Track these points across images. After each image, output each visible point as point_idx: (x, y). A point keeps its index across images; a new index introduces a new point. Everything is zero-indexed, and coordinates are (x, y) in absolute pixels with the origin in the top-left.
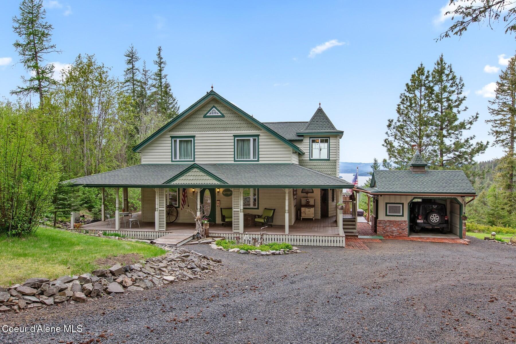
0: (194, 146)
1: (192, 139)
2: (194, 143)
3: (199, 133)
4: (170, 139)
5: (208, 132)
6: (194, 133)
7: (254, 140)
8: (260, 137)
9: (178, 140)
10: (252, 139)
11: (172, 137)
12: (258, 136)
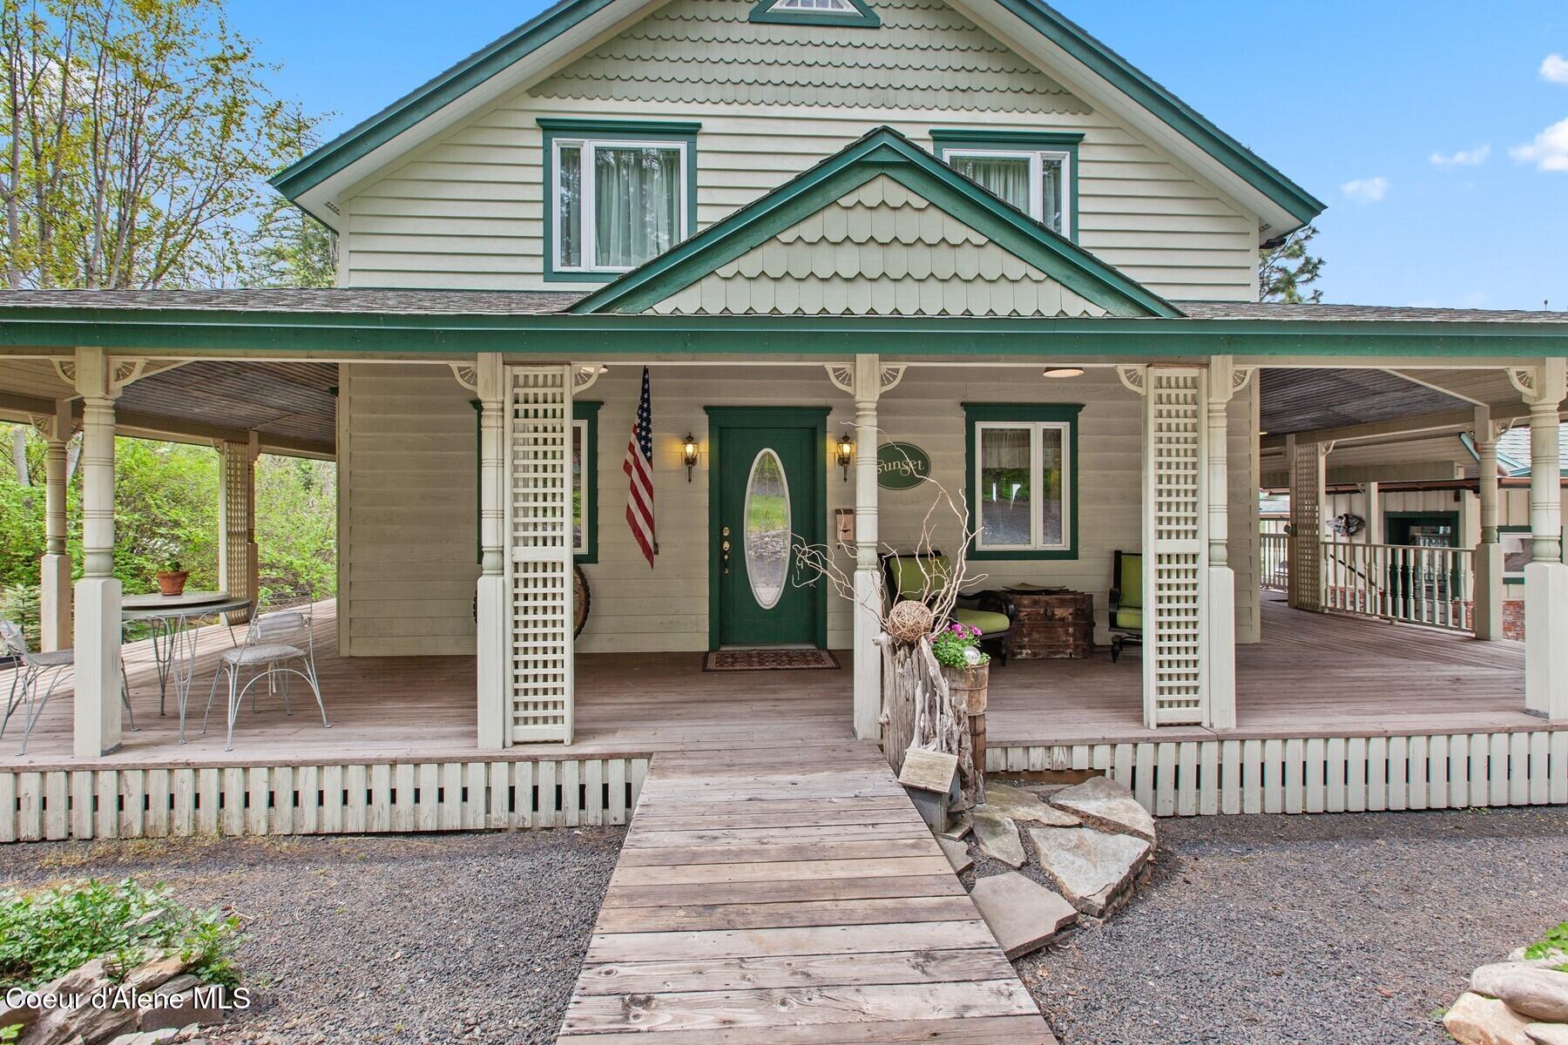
0: (693, 188)
1: (681, 146)
2: (693, 171)
3: (722, 109)
4: (537, 139)
5: (777, 111)
6: (694, 108)
7: (1052, 168)
8: (1083, 153)
9: (588, 148)
10: (1036, 158)
11: (549, 127)
12: (1072, 141)
